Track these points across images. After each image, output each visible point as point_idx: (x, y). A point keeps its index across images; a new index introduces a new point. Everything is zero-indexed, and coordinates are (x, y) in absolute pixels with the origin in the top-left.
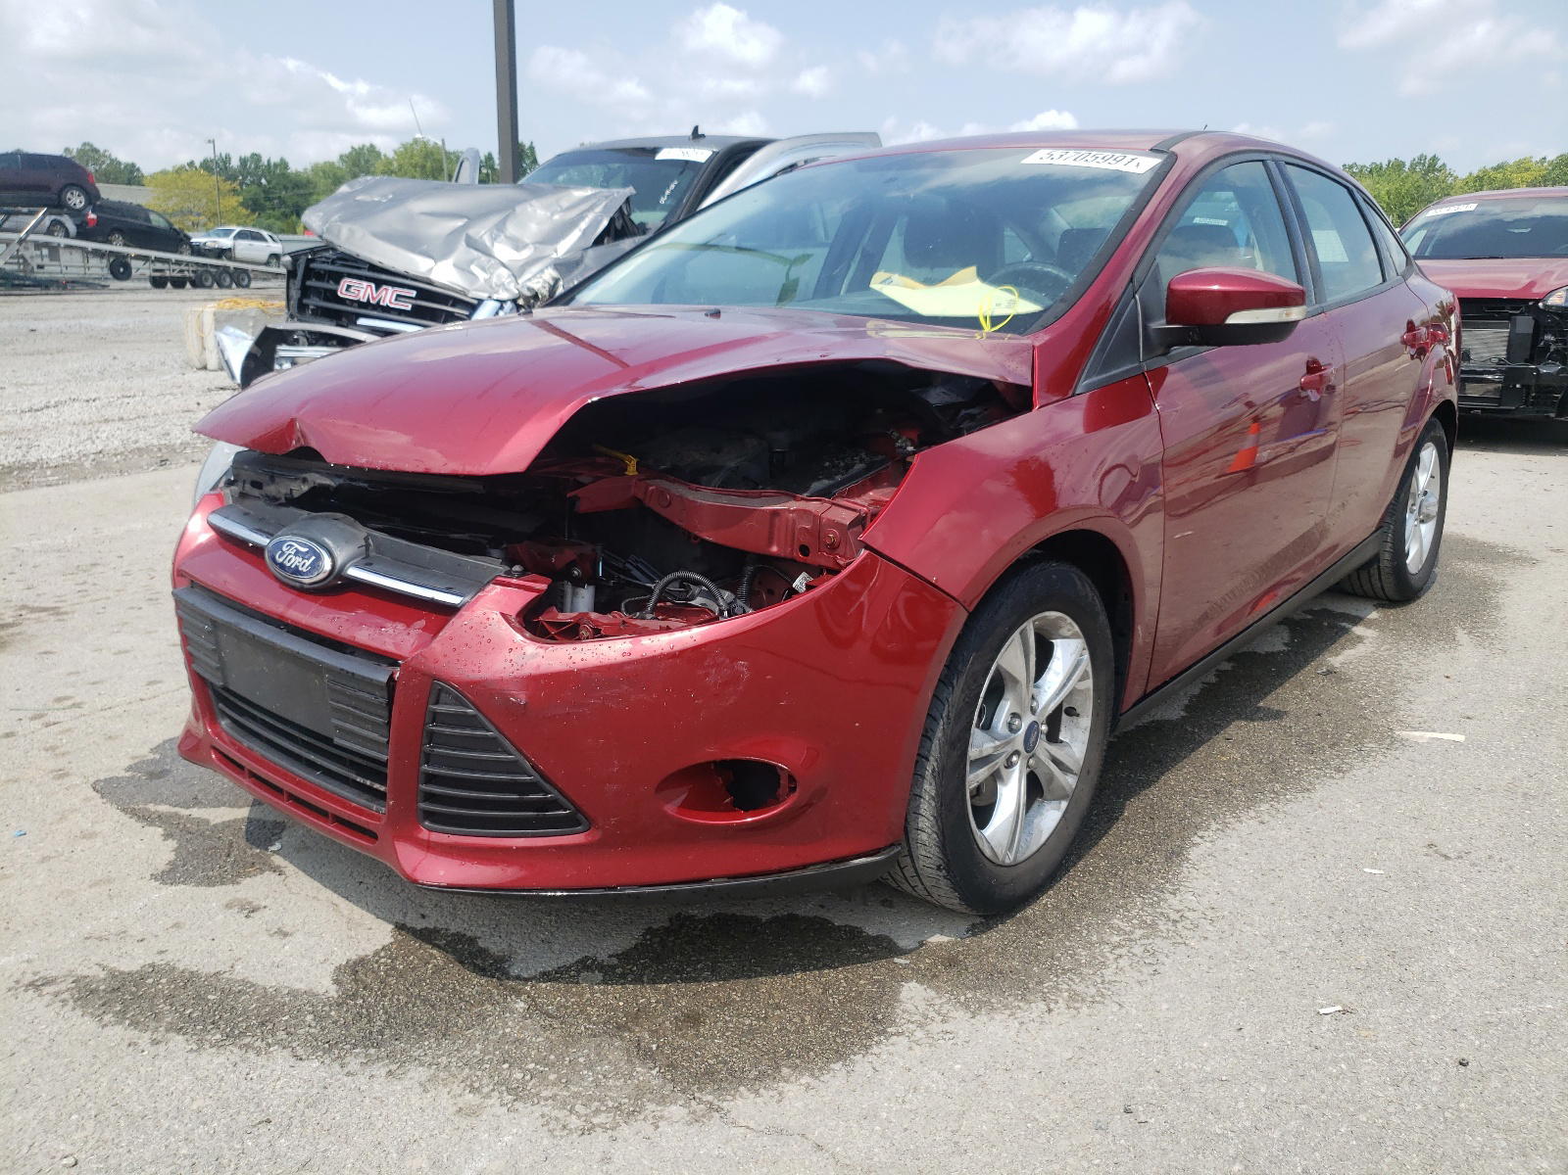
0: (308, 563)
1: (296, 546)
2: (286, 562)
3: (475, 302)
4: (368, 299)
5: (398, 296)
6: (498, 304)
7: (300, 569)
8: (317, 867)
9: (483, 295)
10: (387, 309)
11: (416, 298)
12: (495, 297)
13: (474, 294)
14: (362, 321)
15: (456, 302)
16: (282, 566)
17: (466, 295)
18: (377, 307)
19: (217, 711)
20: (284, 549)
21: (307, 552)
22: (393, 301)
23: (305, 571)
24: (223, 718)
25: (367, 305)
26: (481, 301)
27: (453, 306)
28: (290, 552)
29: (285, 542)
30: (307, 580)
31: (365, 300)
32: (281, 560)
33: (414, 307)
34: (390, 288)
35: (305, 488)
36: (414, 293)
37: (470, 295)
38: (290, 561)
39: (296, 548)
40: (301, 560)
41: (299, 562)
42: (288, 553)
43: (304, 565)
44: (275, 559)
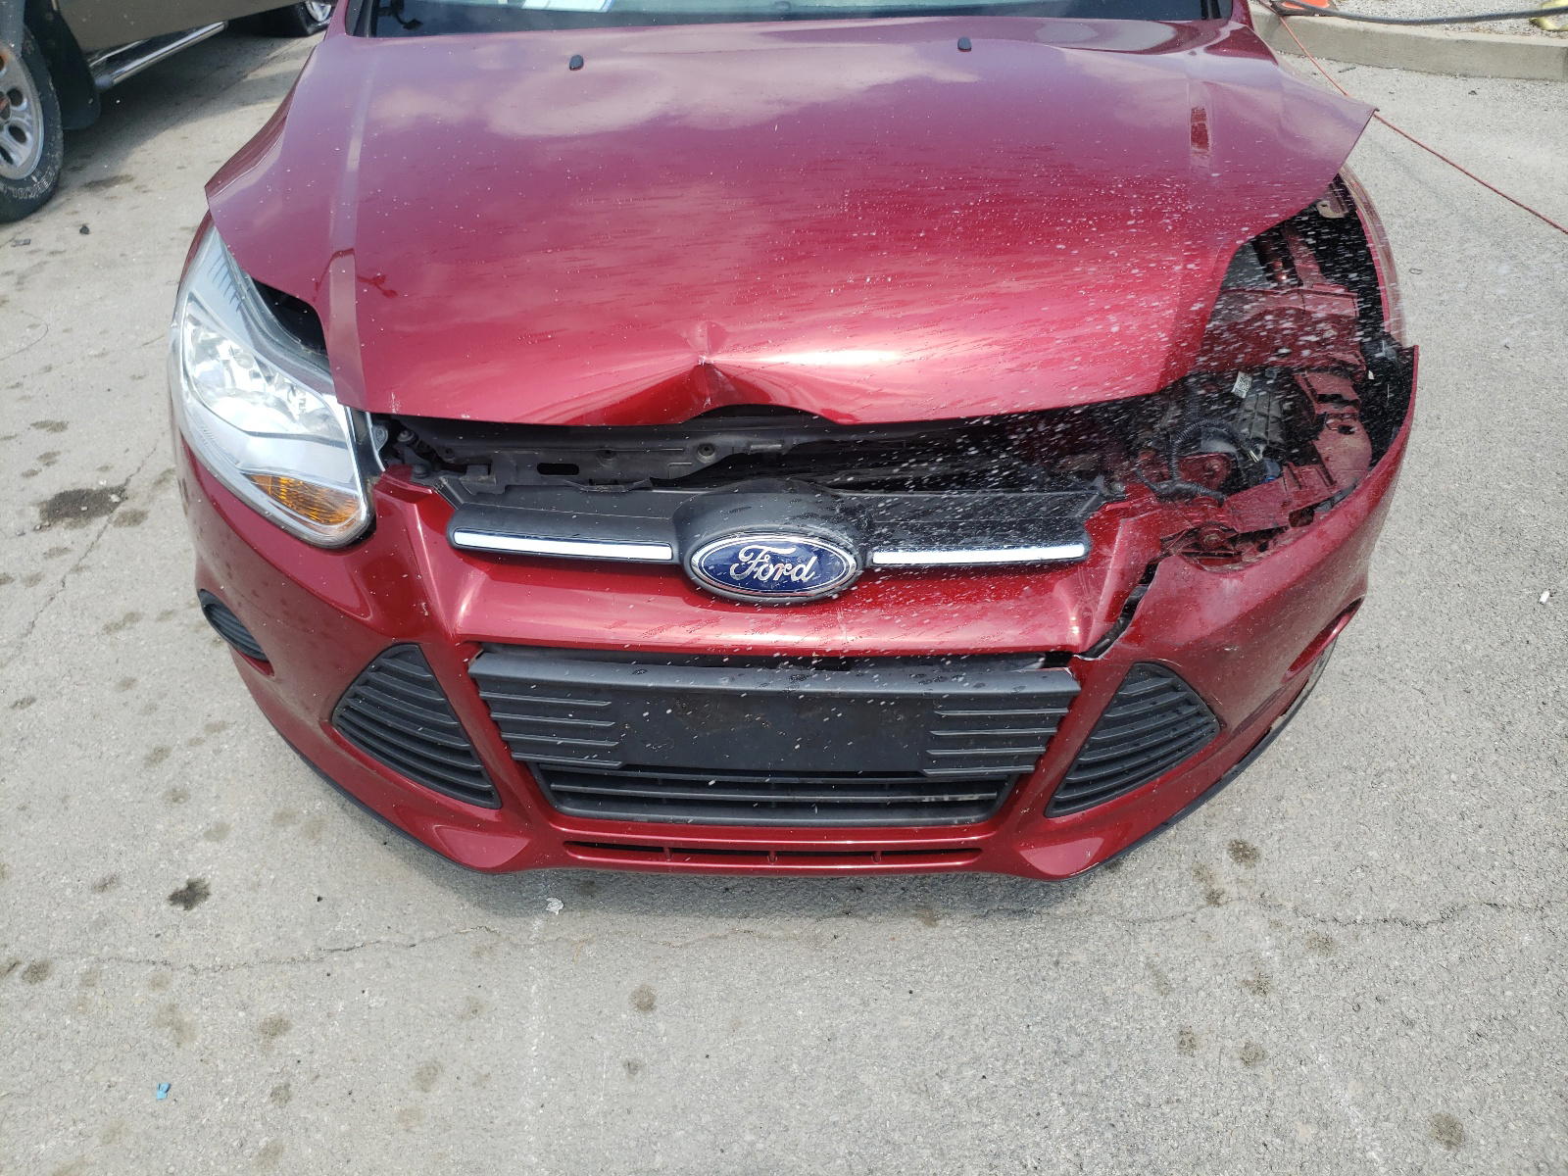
0: (807, 568)
2: (758, 576)
7: (794, 578)
16: (749, 582)
19: (549, 797)
20: (743, 558)
21: (796, 553)
23: (805, 579)
28: (758, 560)
30: (815, 591)
32: (742, 575)
38: (764, 573)
39: (769, 553)
40: (789, 566)
41: (787, 571)
42: (755, 563)
43: (800, 571)
44: (727, 579)
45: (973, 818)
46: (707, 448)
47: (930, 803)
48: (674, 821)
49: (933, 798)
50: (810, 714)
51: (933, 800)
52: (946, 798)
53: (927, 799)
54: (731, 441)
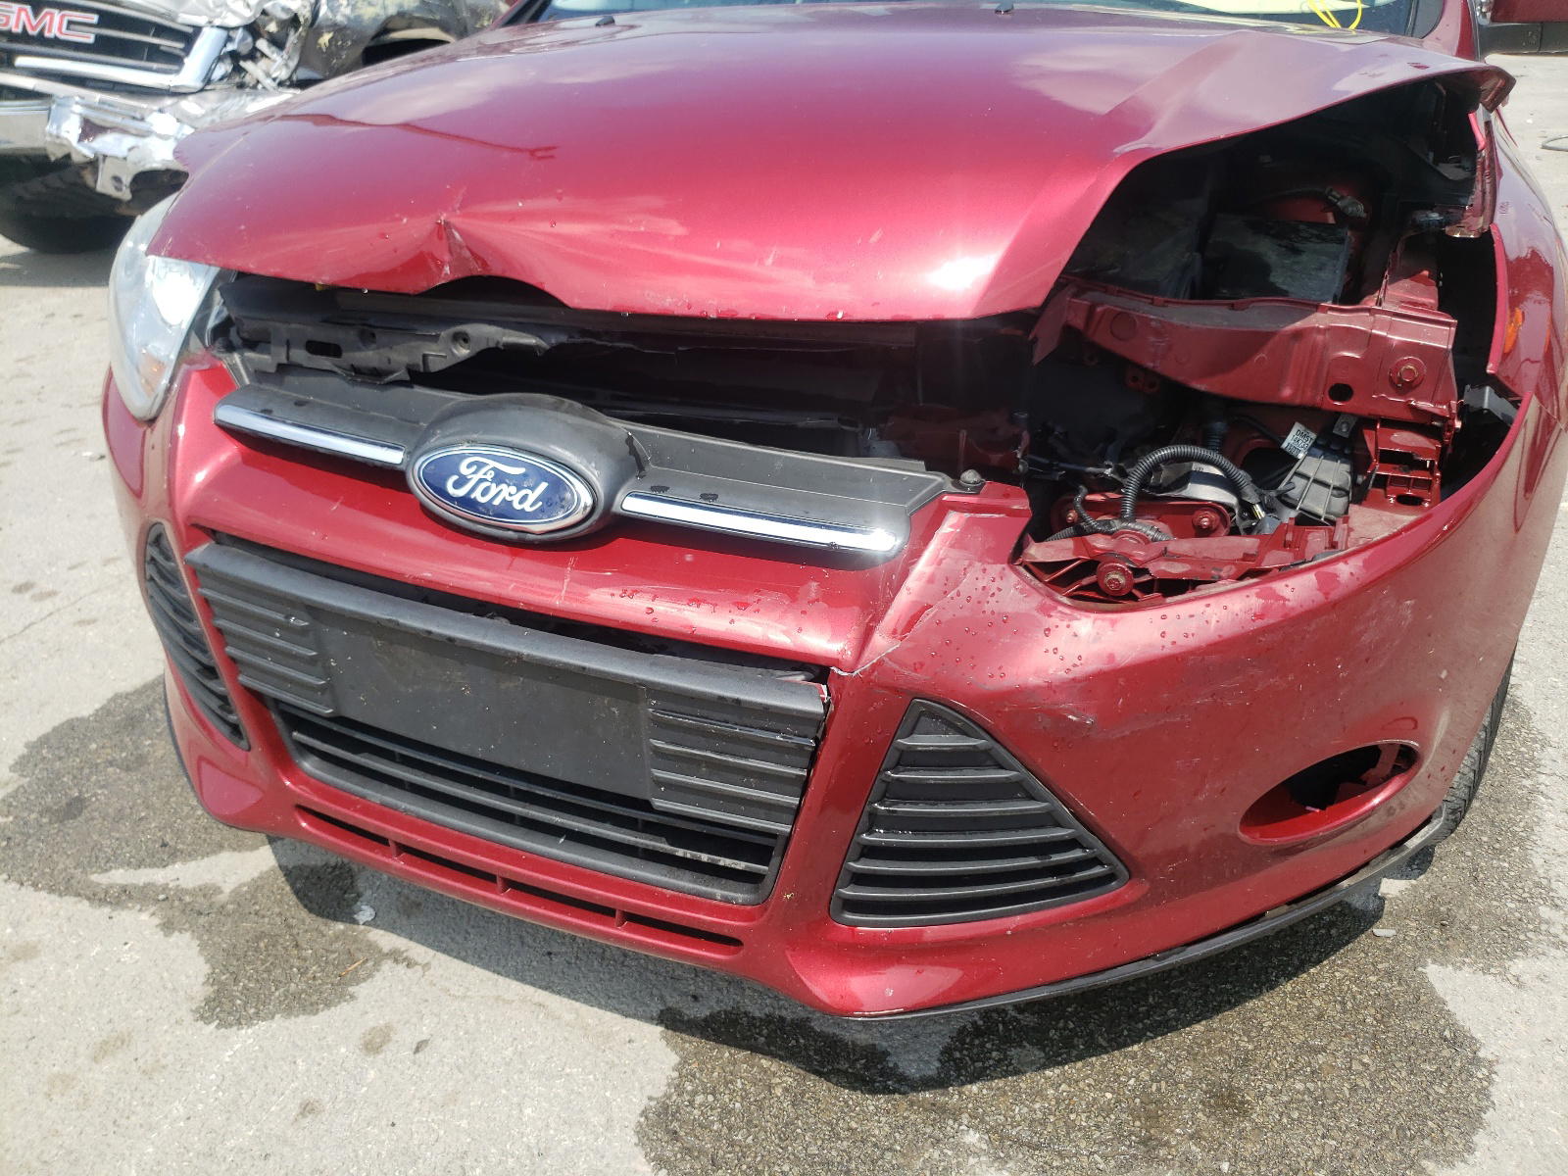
0: (533, 496)
1: (493, 464)
2: (477, 495)
3: (190, 30)
4: (24, 27)
5: (70, 23)
6: (223, 34)
7: (517, 506)
8: (459, 939)
9: (200, 21)
10: (56, 42)
11: (99, 25)
12: (217, 22)
13: (185, 19)
14: (21, 61)
15: (162, 31)
16: (467, 502)
17: (173, 20)
18: (41, 39)
19: (290, 747)
20: (464, 469)
21: (525, 475)
22: (64, 29)
23: (528, 509)
24: (302, 755)
25: (24, 37)
26: (198, 30)
27: (157, 35)
28: (480, 475)
29: (463, 457)
30: (538, 527)
31: (19, 30)
32: (461, 492)
33: (98, 38)
34: (56, 12)
35: (463, 352)
36: (94, 18)
37: (180, 20)
38: (485, 492)
39: (494, 469)
40: (513, 489)
41: (510, 495)
42: (476, 478)
43: (524, 499)
44: (442, 492)
45: (740, 897)
46: (464, 338)
47: (683, 859)
48: (405, 810)
49: (689, 854)
50: (512, 685)
51: (688, 856)
52: (705, 857)
53: (680, 852)
54: (488, 334)
